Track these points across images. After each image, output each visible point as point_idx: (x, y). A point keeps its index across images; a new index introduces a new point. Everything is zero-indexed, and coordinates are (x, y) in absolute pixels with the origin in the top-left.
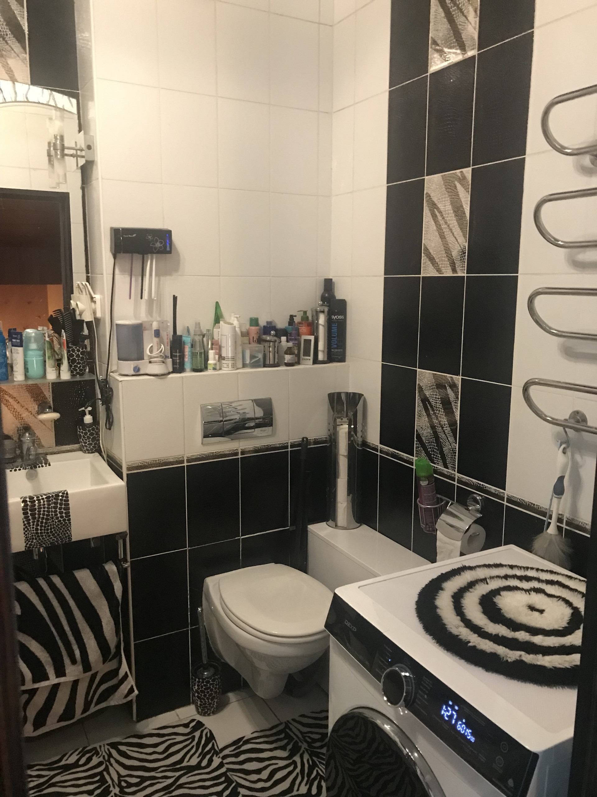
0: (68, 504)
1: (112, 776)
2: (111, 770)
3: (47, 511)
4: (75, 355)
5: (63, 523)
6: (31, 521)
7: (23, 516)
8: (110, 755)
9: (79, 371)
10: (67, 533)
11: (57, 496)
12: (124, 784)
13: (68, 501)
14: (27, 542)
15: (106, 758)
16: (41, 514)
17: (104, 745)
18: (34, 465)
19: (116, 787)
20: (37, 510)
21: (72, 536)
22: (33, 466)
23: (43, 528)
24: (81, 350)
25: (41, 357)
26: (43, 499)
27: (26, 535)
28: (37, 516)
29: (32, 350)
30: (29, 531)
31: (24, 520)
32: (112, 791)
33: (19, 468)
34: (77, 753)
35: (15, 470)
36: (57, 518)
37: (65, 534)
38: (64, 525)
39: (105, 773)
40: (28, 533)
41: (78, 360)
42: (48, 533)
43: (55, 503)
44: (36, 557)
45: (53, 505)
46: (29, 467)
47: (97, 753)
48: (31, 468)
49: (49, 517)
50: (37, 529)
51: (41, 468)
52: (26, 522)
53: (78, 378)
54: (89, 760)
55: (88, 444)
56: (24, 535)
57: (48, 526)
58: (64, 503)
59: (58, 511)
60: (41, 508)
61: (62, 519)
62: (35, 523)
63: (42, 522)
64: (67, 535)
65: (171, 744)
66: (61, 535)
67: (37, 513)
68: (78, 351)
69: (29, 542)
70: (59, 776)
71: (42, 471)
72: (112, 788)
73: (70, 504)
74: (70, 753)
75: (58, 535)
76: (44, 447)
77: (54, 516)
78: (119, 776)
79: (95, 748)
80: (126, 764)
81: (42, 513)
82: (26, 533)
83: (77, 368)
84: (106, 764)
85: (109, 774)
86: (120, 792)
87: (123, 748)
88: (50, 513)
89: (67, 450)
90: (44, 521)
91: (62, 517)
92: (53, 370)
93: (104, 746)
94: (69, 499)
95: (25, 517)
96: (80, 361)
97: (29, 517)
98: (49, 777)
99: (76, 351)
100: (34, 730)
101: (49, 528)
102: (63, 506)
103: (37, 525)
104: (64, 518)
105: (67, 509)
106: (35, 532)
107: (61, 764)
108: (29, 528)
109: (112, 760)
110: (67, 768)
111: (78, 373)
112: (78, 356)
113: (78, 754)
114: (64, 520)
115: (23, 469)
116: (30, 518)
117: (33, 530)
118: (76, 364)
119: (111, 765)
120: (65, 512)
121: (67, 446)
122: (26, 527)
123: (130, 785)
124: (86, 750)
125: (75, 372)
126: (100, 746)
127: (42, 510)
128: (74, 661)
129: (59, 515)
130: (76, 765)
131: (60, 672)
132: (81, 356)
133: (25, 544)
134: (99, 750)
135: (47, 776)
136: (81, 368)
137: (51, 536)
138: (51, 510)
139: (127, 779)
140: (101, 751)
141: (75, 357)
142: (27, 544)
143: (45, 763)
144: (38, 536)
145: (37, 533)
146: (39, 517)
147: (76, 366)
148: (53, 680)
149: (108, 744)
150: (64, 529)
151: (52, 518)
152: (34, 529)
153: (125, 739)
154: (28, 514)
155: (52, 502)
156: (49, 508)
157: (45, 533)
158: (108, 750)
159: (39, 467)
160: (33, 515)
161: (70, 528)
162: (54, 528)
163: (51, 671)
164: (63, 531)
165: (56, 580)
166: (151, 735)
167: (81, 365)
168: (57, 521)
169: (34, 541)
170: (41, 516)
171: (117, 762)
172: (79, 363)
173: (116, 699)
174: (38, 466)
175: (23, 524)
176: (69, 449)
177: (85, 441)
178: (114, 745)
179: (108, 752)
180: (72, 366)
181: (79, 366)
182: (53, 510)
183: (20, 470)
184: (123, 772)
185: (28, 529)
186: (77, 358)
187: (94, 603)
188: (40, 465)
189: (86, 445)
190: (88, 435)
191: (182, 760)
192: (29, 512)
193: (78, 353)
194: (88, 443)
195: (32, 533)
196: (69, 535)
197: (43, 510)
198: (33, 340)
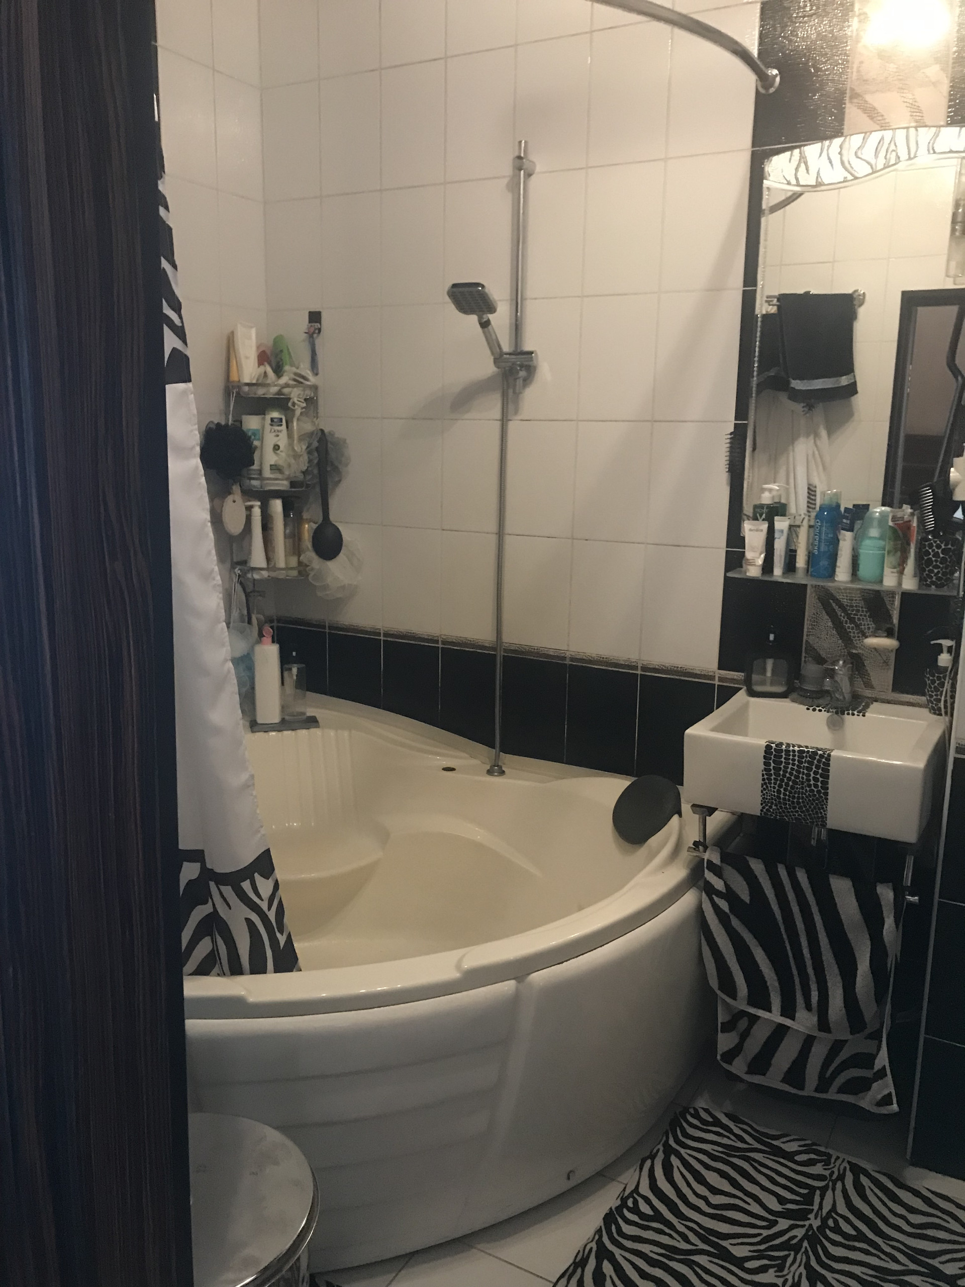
0: (828, 771)
1: (824, 1202)
2: (829, 1193)
3: (797, 771)
4: (932, 553)
5: (817, 796)
6: (772, 778)
7: (763, 767)
8: (841, 1177)
9: (936, 579)
10: (821, 813)
11: (815, 753)
12: (831, 1223)
13: (829, 765)
14: (764, 805)
15: (835, 1177)
16: (787, 772)
17: (844, 1159)
18: (841, 710)
19: (819, 1219)
20: (783, 764)
21: (828, 819)
22: (839, 710)
23: (788, 793)
24: (943, 547)
25: (880, 550)
26: (794, 751)
27: (764, 795)
28: (781, 773)
29: (871, 538)
30: (768, 791)
31: (764, 773)
32: (809, 1219)
33: (820, 708)
34: (803, 1143)
35: (814, 710)
36: (810, 786)
37: (817, 813)
38: (817, 799)
39: (818, 1192)
40: (767, 793)
41: (936, 561)
42: (793, 803)
43: (809, 762)
44: (813, 842)
45: (806, 765)
46: (834, 711)
47: (827, 1163)
48: (837, 713)
49: (798, 780)
50: (779, 792)
51: (851, 716)
52: (766, 777)
53: (933, 590)
54: (811, 1163)
55: (934, 699)
56: (762, 794)
57: (795, 793)
58: (822, 766)
59: (812, 775)
60: (789, 764)
61: (815, 790)
62: (778, 782)
63: (787, 784)
64: (820, 815)
65: (939, 1225)
66: (811, 812)
67: (783, 768)
68: (938, 547)
69: (767, 805)
70: (761, 1155)
71: (852, 721)
72: (811, 1216)
73: (830, 771)
74: (792, 1138)
75: (808, 811)
76: (874, 688)
77: (804, 780)
78: (834, 1208)
79: (829, 1156)
80: (854, 1203)
81: (789, 770)
82: (765, 792)
83: (933, 575)
84: (828, 1183)
85: (822, 1197)
86: (818, 1228)
87: (864, 1180)
88: (801, 775)
89: (907, 702)
90: (791, 783)
91: (816, 786)
92: (892, 572)
93: (843, 1162)
94: (831, 762)
95: (765, 769)
96: (938, 563)
97: (771, 770)
98: (750, 1146)
99: (934, 548)
100: (746, 1073)
101: (796, 795)
102: (820, 771)
103: (780, 786)
104: (820, 788)
105: (826, 776)
106: (776, 794)
107: (775, 1143)
108: (769, 785)
109: (839, 1185)
110: (778, 1152)
111: (933, 583)
112: (936, 555)
113: (800, 1146)
114: (819, 792)
115: (825, 711)
116: (772, 772)
117: (774, 792)
118: (931, 568)
119: (834, 1190)
120: (822, 781)
121: (910, 696)
122: (765, 784)
123: (837, 1230)
124: (814, 1147)
125: (929, 580)
126: (838, 1158)
127: (790, 766)
128: (809, 1008)
129: (812, 782)
130: (790, 1156)
131: (788, 1011)
132: (941, 556)
133: (761, 807)
134: (833, 1160)
135: (748, 1144)
136: (940, 575)
137: (797, 809)
138: (802, 770)
139: (841, 1221)
140: (834, 1163)
141: (931, 556)
142: (764, 808)
143: (758, 1128)
144: (780, 802)
145: (779, 798)
146: (784, 776)
147: (931, 571)
148: (775, 1016)
149: (849, 1162)
150: (817, 804)
151: (802, 783)
152: (775, 790)
153: (876, 1171)
154: (770, 766)
155: (805, 761)
156: (800, 767)
157: (789, 800)
158: (845, 1169)
159: (848, 714)
160: (777, 769)
161: (826, 807)
162: (803, 797)
163: (776, 1002)
164: (815, 808)
165: (802, 876)
166: (917, 1193)
167: (939, 570)
168: (808, 789)
169: (774, 807)
170: (788, 775)
171: (845, 1192)
172: (937, 567)
173: (867, 1101)
174: (846, 712)
175: (761, 778)
176: (911, 700)
177: (930, 693)
178: (857, 1170)
179: (841, 1172)
180: (925, 571)
181: (936, 571)
182: (805, 772)
183: (820, 711)
184: (842, 1209)
185: (767, 787)
186: (934, 559)
187: (850, 936)
188: (850, 712)
189: (932, 699)
190: (936, 684)
191: (934, 1255)
192: (773, 765)
193: (936, 550)
194: (935, 697)
195: (772, 795)
196: (822, 816)
197: (791, 768)
198: (875, 523)
